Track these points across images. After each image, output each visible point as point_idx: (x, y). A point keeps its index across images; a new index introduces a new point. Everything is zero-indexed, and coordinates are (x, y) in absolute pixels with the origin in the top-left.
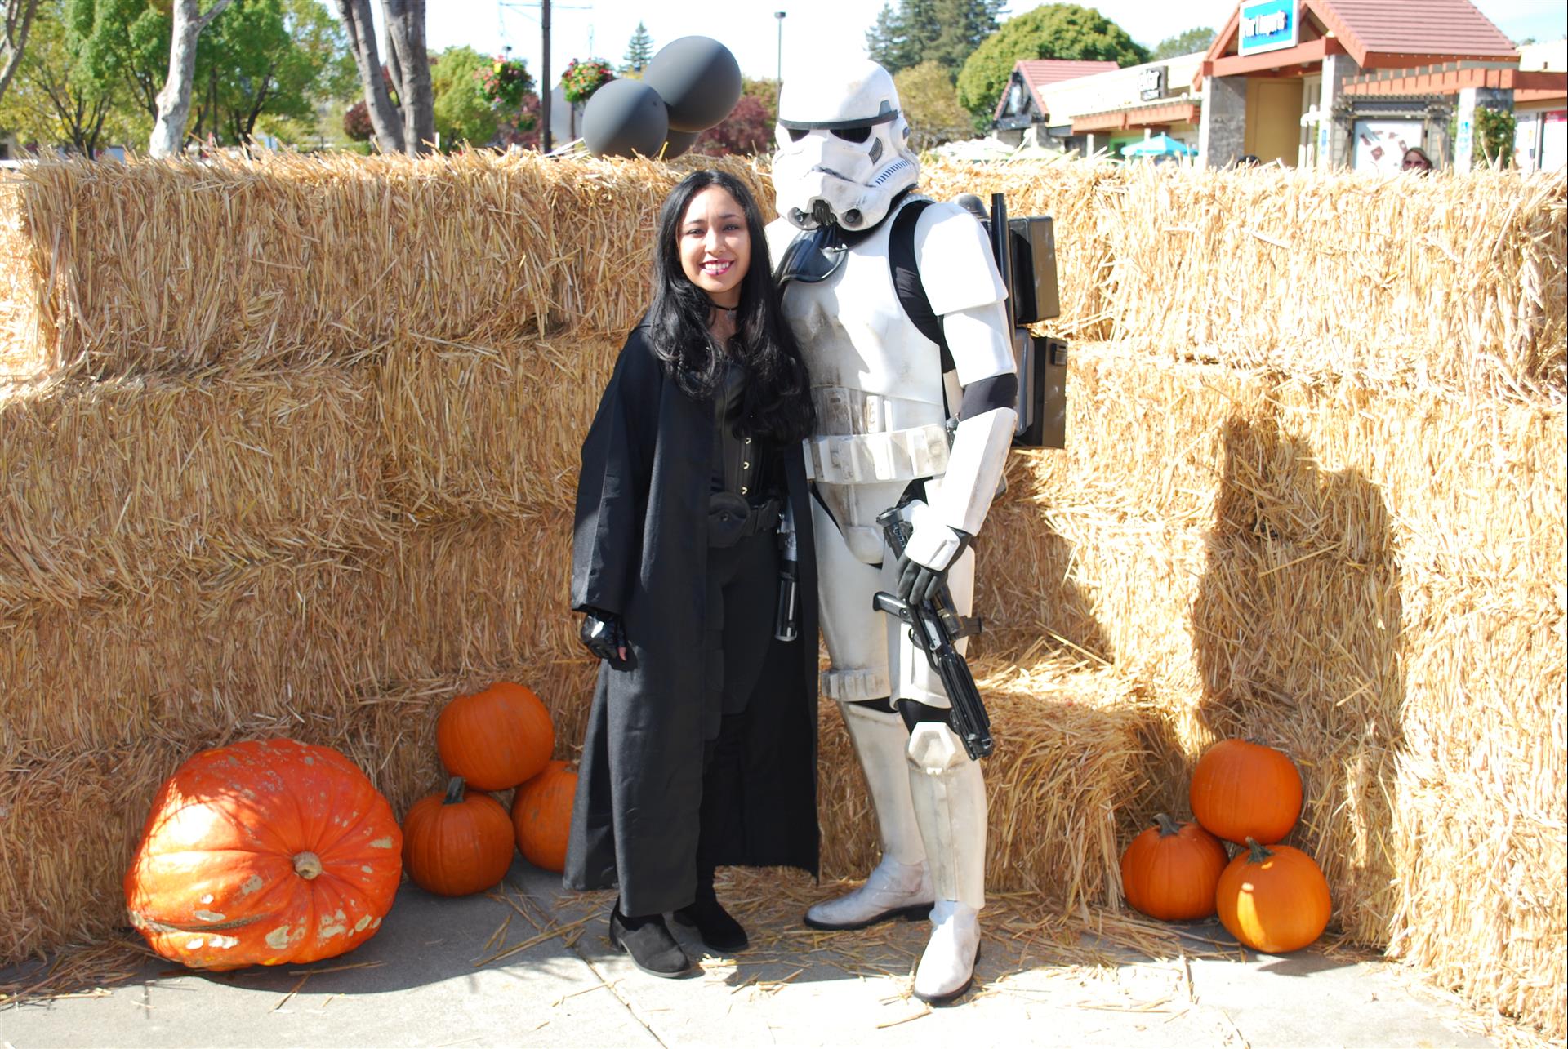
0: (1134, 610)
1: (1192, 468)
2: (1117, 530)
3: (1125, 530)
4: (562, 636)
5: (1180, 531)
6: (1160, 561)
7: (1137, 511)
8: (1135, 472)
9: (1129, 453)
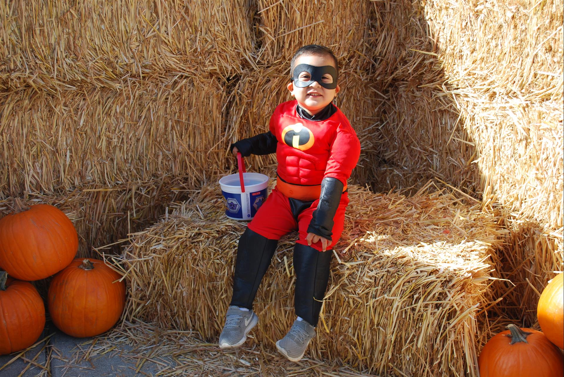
0: (498, 163)
1: (549, 56)
2: (487, 106)
3: (494, 105)
4: (103, 173)
5: (537, 104)
6: (519, 128)
7: (503, 91)
8: (504, 62)
9: (499, 47)
